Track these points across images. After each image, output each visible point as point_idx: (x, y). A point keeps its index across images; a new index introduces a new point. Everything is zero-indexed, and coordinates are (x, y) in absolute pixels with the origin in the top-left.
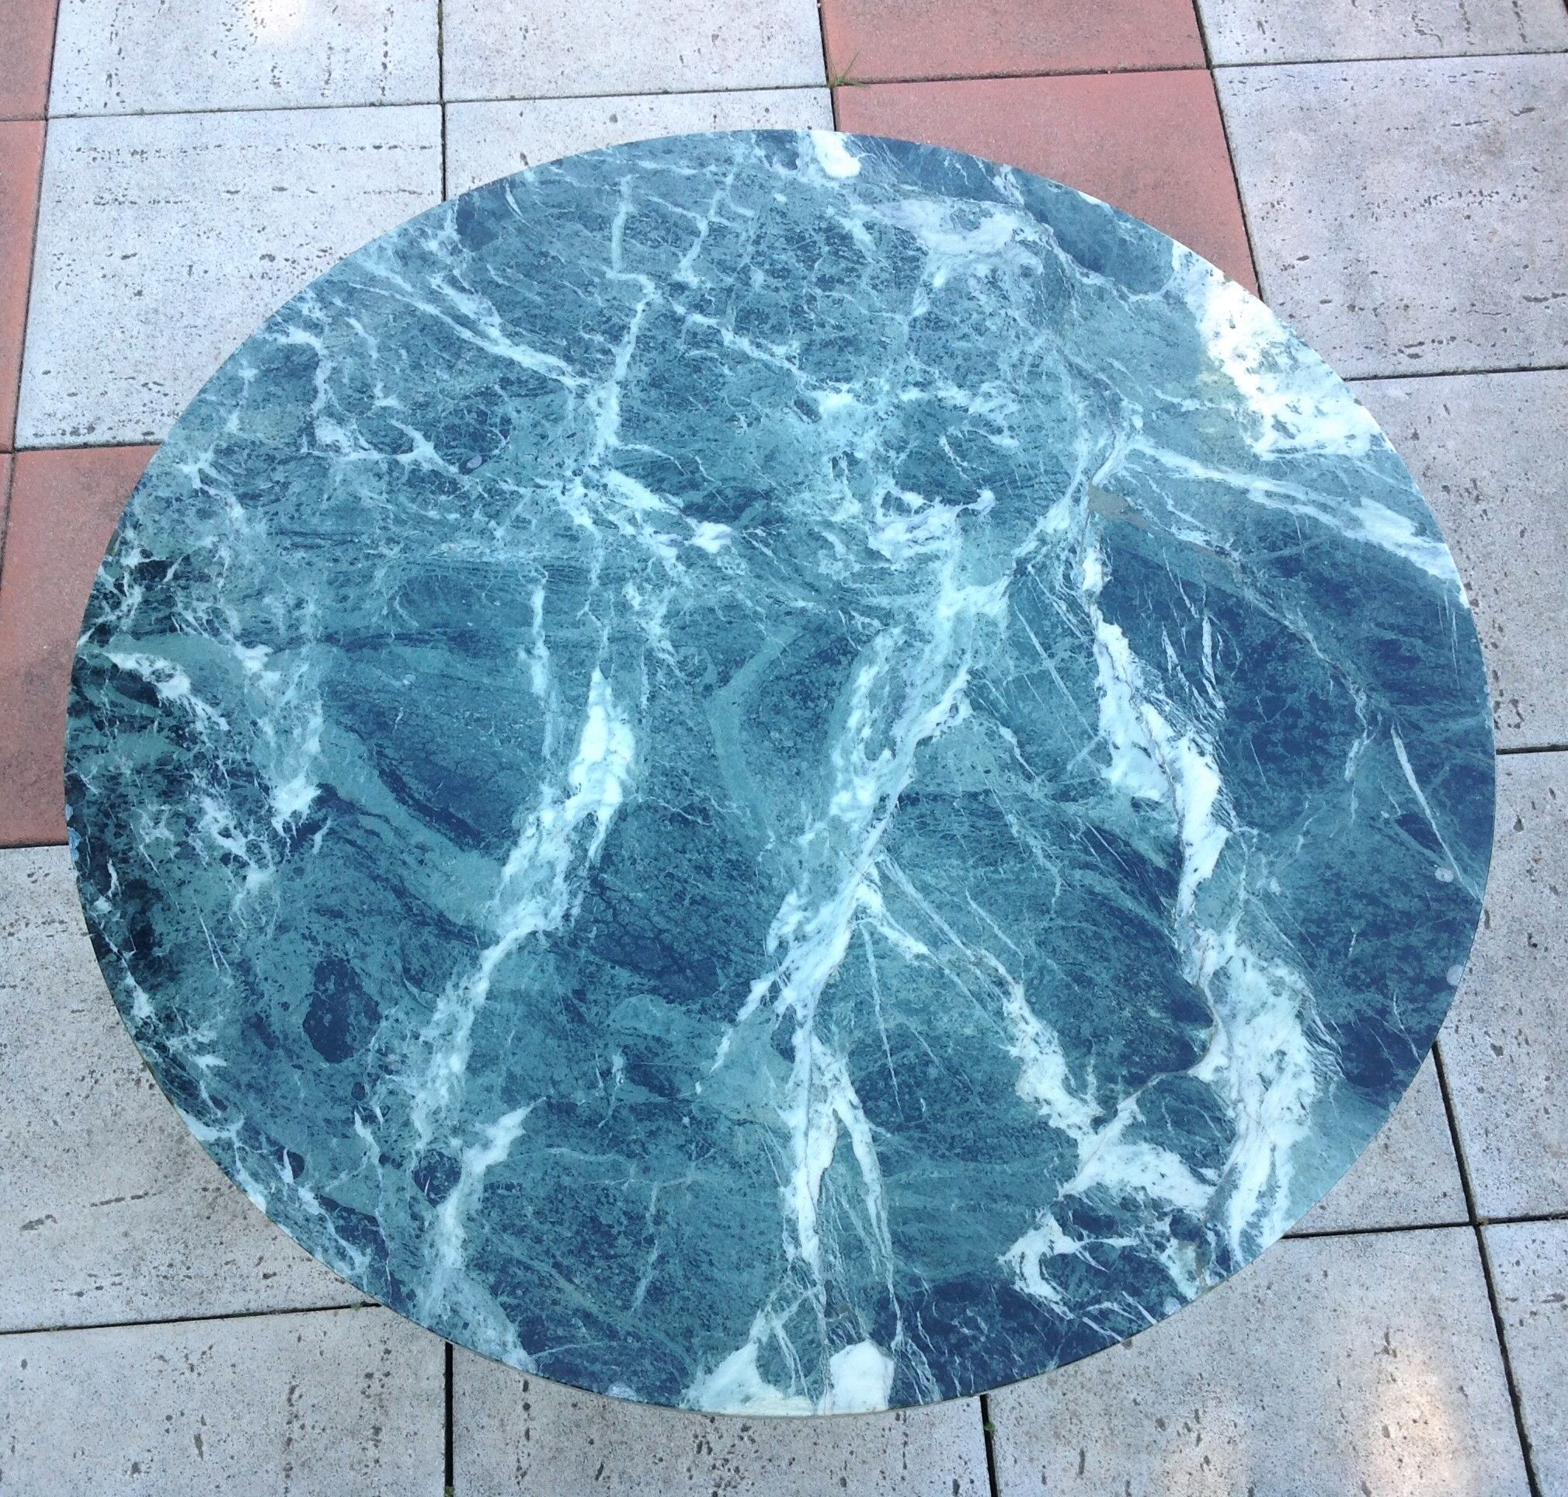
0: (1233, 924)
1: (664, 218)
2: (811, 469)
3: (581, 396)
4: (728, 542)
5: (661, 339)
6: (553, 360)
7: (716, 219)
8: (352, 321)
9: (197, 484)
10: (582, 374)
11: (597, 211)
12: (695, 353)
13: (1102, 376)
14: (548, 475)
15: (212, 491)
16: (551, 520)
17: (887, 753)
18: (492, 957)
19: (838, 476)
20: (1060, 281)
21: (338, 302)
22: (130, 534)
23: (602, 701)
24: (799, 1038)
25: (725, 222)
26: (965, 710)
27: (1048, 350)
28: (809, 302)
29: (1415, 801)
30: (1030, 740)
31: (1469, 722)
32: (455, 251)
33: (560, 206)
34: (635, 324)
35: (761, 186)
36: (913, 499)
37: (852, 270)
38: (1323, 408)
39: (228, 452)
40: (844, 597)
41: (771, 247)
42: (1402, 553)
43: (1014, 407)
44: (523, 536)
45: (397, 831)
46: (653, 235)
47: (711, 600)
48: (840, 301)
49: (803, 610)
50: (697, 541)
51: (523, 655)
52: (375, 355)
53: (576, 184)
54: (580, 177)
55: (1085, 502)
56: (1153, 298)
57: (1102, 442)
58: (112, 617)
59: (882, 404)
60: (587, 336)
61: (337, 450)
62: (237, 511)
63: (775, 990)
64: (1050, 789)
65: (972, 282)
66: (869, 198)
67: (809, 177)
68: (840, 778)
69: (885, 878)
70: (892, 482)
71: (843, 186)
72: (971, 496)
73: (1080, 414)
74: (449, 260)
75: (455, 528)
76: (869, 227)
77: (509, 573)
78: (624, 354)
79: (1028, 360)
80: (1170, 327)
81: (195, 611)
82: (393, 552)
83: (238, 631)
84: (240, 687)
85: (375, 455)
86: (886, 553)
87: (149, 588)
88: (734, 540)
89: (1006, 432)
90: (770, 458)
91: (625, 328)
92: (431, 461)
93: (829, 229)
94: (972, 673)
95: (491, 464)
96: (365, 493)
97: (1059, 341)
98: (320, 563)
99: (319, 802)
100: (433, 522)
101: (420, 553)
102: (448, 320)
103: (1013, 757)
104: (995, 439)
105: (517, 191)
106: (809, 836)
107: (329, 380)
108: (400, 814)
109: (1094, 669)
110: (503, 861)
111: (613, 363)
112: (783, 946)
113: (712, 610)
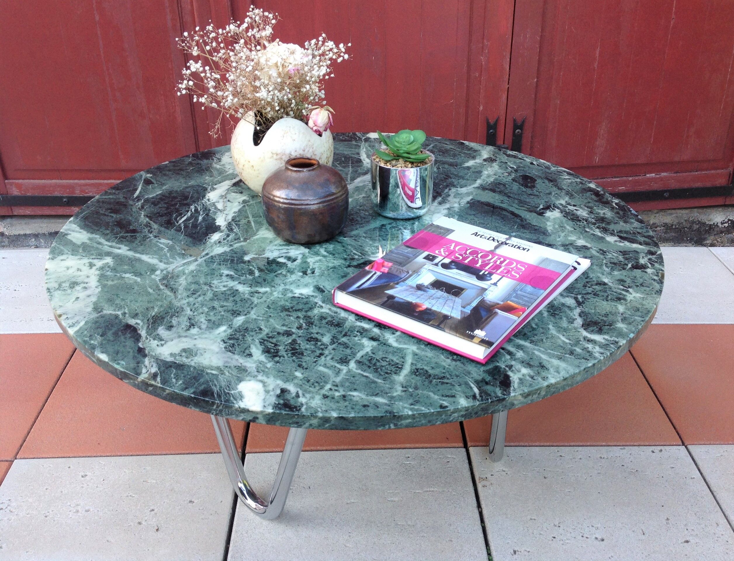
1: (376, 371)
2: (326, 272)
7: (343, 367)
9: (630, 290)
11: (418, 378)
13: (162, 287)
15: (622, 287)
18: (476, 185)
19: (314, 269)
20: (154, 323)
21: (579, 350)
22: (656, 278)
25: (338, 366)
27: (182, 298)
28: (301, 326)
29: (143, 186)
32: (510, 366)
33: (443, 383)
35: (308, 381)
36: (282, 260)
37: (269, 338)
38: (66, 269)
39: (619, 299)
41: (313, 351)
42: (81, 230)
43: (215, 282)
45: (512, 206)
46: (384, 364)
47: (383, 242)
48: (283, 325)
49: (346, 237)
52: (551, 327)
53: (432, 394)
54: (428, 397)
55: (203, 254)
56: (107, 312)
57: (181, 268)
58: (650, 256)
59: (280, 288)
61: (562, 295)
62: (606, 280)
65: (204, 326)
66: (242, 369)
67: (275, 383)
70: (289, 265)
71: (255, 377)
72: (254, 259)
73: (184, 277)
74: (513, 363)
76: (250, 355)
79: (195, 296)
80: (110, 300)
81: (613, 256)
83: (591, 249)
84: (584, 237)
86: (302, 247)
87: (637, 262)
88: (368, 255)
89: (224, 275)
93: (275, 356)
97: (174, 301)
99: (543, 213)
104: (232, 273)
105: (472, 394)
107: (574, 319)
109: (234, 217)
110: (472, 199)
113: (384, 240)
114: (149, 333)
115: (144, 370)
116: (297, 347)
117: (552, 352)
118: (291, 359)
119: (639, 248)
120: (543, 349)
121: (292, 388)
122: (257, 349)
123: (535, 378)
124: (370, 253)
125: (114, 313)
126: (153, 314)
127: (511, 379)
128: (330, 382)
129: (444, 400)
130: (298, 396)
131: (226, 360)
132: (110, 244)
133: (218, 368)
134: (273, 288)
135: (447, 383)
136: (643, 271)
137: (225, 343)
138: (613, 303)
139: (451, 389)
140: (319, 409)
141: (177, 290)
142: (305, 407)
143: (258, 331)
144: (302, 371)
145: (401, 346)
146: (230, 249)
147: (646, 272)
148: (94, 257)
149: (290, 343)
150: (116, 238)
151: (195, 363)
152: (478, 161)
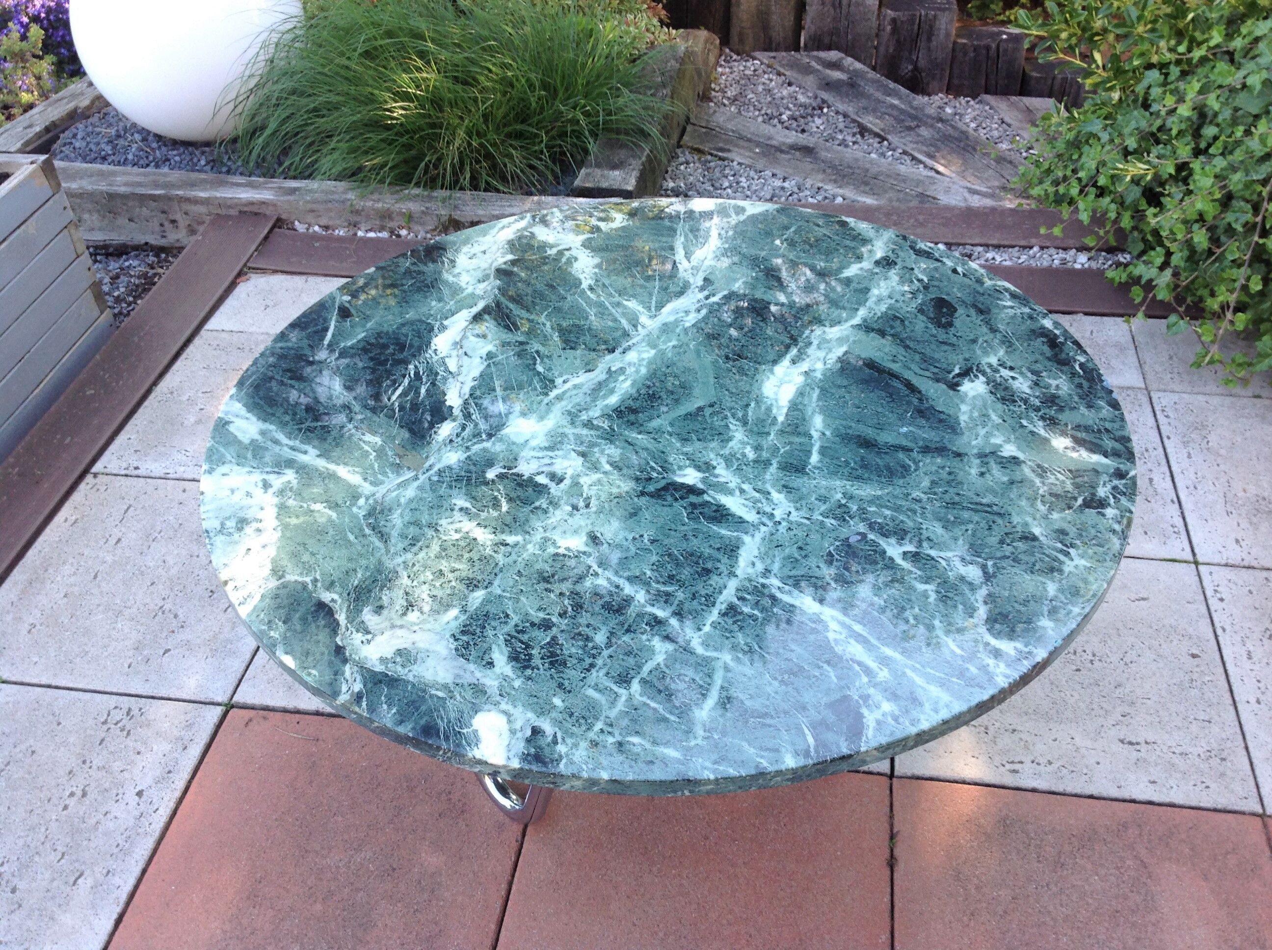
0: (465, 294)
1: (668, 699)
2: (606, 505)
3: (767, 572)
4: (678, 472)
5: (695, 602)
6: (786, 598)
7: (622, 691)
8: (958, 651)
9: (1072, 551)
10: (763, 586)
11: (729, 714)
12: (669, 589)
13: (367, 531)
14: (800, 524)
15: (1059, 545)
16: (800, 499)
17: (613, 369)
18: (857, 321)
19: (589, 498)
20: (357, 599)
21: (973, 670)
22: (1117, 527)
23: (779, 408)
24: (700, 283)
25: (615, 688)
26: (559, 381)
27: (396, 554)
28: (565, 613)
29: (337, 321)
30: (528, 366)
31: (280, 345)
32: (866, 698)
33: (764, 725)
34: (714, 615)
35: (571, 715)
36: (542, 480)
37: (518, 632)
38: (229, 493)
39: (1052, 570)
40: (610, 437)
41: (581, 660)
42: (249, 415)
43: (443, 522)
44: (823, 491)
45: (910, 369)
46: (681, 686)
47: (698, 445)
48: (540, 609)
49: (640, 433)
50: (700, 475)
51: (828, 433)
52: (937, 623)
54: (740, 750)
55: (427, 465)
56: (291, 577)
57: (394, 494)
58: (1116, 482)
59: (538, 536)
60: (756, 612)
61: (963, 559)
62: (1037, 531)
63: (707, 298)
64: (528, 347)
65: (426, 608)
66: (479, 690)
67: (525, 717)
68: (645, 363)
69: (635, 326)
70: (552, 491)
71: (497, 704)
72: (501, 476)
73: (399, 511)
74: (872, 691)
75: (871, 502)
76: (491, 664)
77: (835, 473)
78: (728, 595)
79: (415, 549)
80: (295, 555)
81: (1057, 479)
82: (916, 494)
83: (1023, 465)
84: (1016, 438)
85: (933, 553)
86: (573, 454)
87: (1094, 494)
88: (674, 472)
89: (457, 508)
90: (633, 515)
91: (724, 615)
92: (889, 544)
93: (525, 667)
94: (547, 394)
95: (843, 537)
96: (940, 530)
97: (384, 559)
98: (971, 494)
99: (958, 384)
100: (887, 507)
101: (897, 491)
102: (874, 641)
103: (542, 360)
104: (468, 505)
105: (801, 747)
106: (671, 344)
107: (975, 610)
108: (908, 375)
109: (473, 388)
110: (846, 353)
111: (738, 590)
112: (698, 311)
113: (699, 440)
114: (350, 620)
115: (344, 688)
116: (558, 652)
117: (932, 671)
118: (548, 674)
119: (1102, 465)
120: (918, 666)
121: (548, 728)
122: (502, 653)
123: (901, 720)
124: (676, 467)
125: (300, 579)
126: (356, 582)
127: (865, 720)
128: (602, 718)
129: (762, 757)
130: (555, 742)
131: (456, 672)
132: (291, 443)
133: (445, 687)
134: (527, 537)
135: (770, 726)
136: (1099, 513)
137: (456, 640)
138: (1041, 579)
139: (774, 738)
140: (584, 767)
141: (389, 535)
142: (564, 761)
143: (503, 620)
144: (563, 696)
145: (708, 654)
146: (465, 455)
147: (1103, 515)
148: (268, 469)
149: (548, 643)
150: (300, 430)
151: (415, 676)
152: (866, 264)
